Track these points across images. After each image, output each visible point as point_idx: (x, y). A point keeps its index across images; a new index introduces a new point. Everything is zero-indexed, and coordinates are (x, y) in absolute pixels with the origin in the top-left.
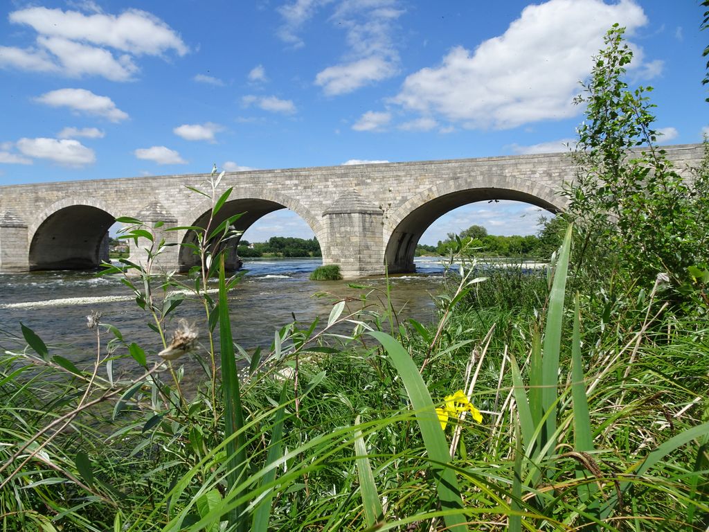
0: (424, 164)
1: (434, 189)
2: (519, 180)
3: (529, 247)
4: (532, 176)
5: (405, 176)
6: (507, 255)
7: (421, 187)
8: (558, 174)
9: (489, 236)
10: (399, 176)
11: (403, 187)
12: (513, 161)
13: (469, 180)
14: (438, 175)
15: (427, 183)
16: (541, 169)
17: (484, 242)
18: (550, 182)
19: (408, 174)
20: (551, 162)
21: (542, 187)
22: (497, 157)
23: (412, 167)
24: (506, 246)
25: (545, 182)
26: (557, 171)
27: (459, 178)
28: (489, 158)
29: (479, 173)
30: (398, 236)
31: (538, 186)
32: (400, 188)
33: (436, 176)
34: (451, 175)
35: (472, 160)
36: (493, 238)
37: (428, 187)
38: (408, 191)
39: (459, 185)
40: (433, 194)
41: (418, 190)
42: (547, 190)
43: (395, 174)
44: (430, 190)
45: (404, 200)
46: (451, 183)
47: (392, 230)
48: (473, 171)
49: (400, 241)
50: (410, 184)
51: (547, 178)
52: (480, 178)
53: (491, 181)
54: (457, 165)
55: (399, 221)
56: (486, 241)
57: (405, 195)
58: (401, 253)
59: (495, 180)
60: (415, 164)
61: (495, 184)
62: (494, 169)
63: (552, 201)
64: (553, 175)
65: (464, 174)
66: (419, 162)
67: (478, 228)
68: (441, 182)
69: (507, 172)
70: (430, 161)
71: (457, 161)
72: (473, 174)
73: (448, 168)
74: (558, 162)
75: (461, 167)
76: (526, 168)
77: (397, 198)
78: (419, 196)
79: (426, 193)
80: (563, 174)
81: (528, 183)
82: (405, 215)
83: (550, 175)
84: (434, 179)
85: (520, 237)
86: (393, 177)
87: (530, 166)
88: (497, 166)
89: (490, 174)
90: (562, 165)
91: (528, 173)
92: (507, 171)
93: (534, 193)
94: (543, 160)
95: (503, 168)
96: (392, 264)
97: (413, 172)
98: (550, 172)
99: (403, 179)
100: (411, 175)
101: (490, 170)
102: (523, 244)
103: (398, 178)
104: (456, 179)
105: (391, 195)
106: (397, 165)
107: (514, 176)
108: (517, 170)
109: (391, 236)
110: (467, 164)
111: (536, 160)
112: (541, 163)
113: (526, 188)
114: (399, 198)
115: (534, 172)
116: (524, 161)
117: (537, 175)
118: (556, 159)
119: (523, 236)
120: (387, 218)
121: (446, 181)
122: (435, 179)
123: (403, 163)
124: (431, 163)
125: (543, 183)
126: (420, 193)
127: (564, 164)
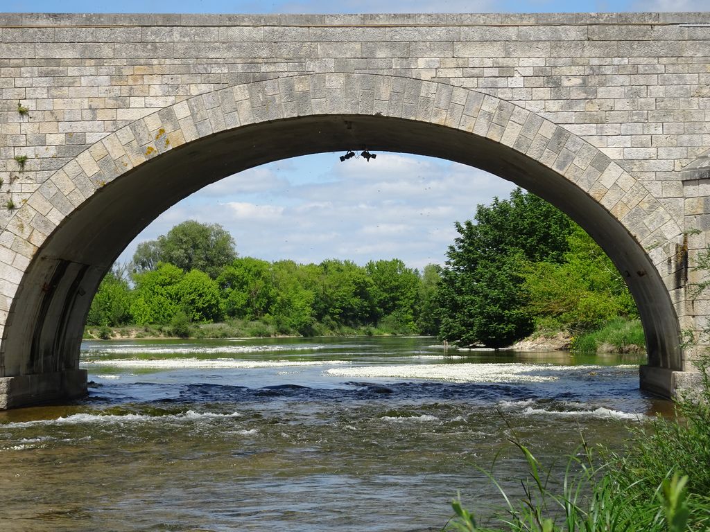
0: (145, 23)
1: (182, 111)
2: (460, 95)
3: (382, 304)
4: (501, 82)
5: (79, 62)
6: (306, 332)
7: (136, 102)
8: (578, 81)
9: (240, 264)
10: (57, 62)
11: (74, 102)
12: (440, 33)
13: (299, 87)
14: (194, 66)
15: (156, 90)
16: (528, 62)
17: (223, 285)
18: (554, 106)
19: (89, 56)
20: (557, 43)
21: (533, 121)
22: (389, 16)
23: (103, 34)
24: (302, 299)
25: (541, 102)
26: (575, 70)
27: (264, 78)
28: (365, 17)
29: (331, 64)
30: (46, 270)
31: (520, 115)
32: (59, 104)
33: (187, 70)
34: (240, 68)
35: (307, 21)
36: (257, 270)
37: (161, 103)
38: (87, 115)
39: (266, 104)
40: (177, 128)
41: (123, 115)
42: (548, 131)
43: (42, 53)
44: (167, 114)
45: (75, 146)
46: (240, 93)
47: (31, 251)
48: (313, 57)
49: (49, 291)
50: (94, 92)
51: (545, 93)
52: (336, 82)
53: (370, 93)
54: (258, 33)
55: (56, 218)
57: (78, 128)
58: (48, 334)
59: (385, 91)
60: (113, 22)
61: (386, 102)
62: (381, 54)
63: (562, 165)
64: (565, 83)
65: (283, 67)
66: (130, 17)
68: (204, 88)
69: (423, 66)
70: (167, 17)
71: (257, 22)
72: (311, 66)
73: (229, 44)
74: (578, 44)
75: (273, 43)
76: (482, 56)
77: (51, 139)
78: (126, 135)
79: (154, 124)
80: (593, 81)
81: (489, 106)
82: (79, 199)
83: (554, 83)
84: (182, 79)
86: (35, 62)
87: (495, 51)
88: (392, 43)
89: (368, 71)
90: (592, 54)
91: (487, 72)
92: (421, 63)
93: (509, 138)
94: (533, 32)
95: (408, 51)
96: (23, 370)
97: (107, 51)
98: (556, 72)
99: (72, 71)
100: (100, 62)
101: (368, 57)
102: (361, 292)
103: (51, 68)
104: (255, 80)
105: (28, 127)
106: (50, 22)
107: (445, 82)
108: (451, 63)
109: (27, 272)
110: (292, 32)
111: (512, 32)
112: (525, 41)
113: (483, 121)
114: (56, 139)
115: (506, 72)
116: (475, 34)
117: (517, 81)
118: (573, 33)
120: (11, 207)
121: (224, 86)
122: (185, 78)
123: (70, 16)
124: (170, 22)
125: (535, 107)
126: (132, 124)
127: (596, 52)
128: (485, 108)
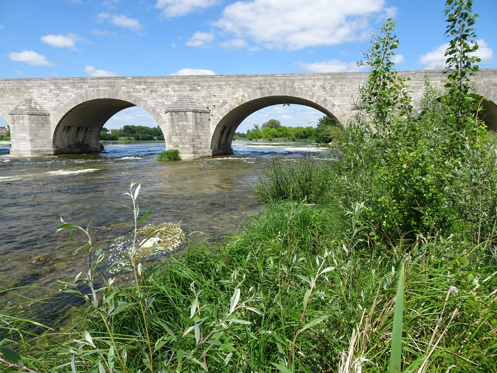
0: (239, 77)
1: (246, 95)
2: (304, 91)
3: (308, 135)
4: (313, 88)
5: (225, 85)
6: (294, 140)
7: (237, 93)
8: (330, 88)
9: (282, 127)
10: (221, 85)
11: (224, 94)
12: (300, 77)
13: (270, 90)
14: (249, 86)
15: (241, 91)
16: (319, 84)
17: (278, 131)
18: (324, 93)
19: (227, 84)
20: (325, 79)
21: (319, 97)
22: (289, 74)
23: (230, 79)
24: (293, 134)
25: (321, 93)
26: (329, 85)
27: (263, 88)
28: (284, 74)
29: (277, 85)
30: (221, 129)
31: (317, 95)
32: (222, 94)
33: (247, 86)
34: (258, 86)
35: (272, 75)
36: (285, 128)
37: (242, 94)
38: (227, 96)
39: (264, 93)
40: (245, 99)
41: (234, 96)
42: (322, 99)
43: (218, 83)
44: (243, 96)
45: (225, 103)
46: (258, 91)
47: (216, 124)
48: (273, 83)
49: (222, 133)
50: (229, 91)
51: (322, 90)
52: (278, 89)
53: (285, 91)
54: (262, 78)
55: (221, 118)
56: (280, 130)
57: (225, 99)
58: (223, 141)
59: (288, 91)
60: (232, 76)
61: (288, 93)
62: (287, 82)
63: (325, 106)
64: (327, 88)
65: (267, 86)
66: (236, 75)
67: (275, 121)
68: (251, 90)
69: (296, 85)
70: (243, 75)
71: (262, 76)
72: (273, 85)
73: (256, 81)
74: (330, 79)
75: (265, 80)
76: (309, 82)
77: (220, 101)
78: (235, 100)
79: (240, 98)
80: (333, 88)
81: (310, 93)
82: (226, 114)
83: (324, 88)
85: (302, 128)
86: (217, 85)
87: (311, 81)
88: (290, 80)
89: (284, 86)
90: (333, 82)
91: (310, 86)
92: (296, 84)
93: (314, 101)
94: (320, 77)
95: (293, 82)
96: (217, 148)
97: (231, 83)
98: (325, 86)
99: (224, 87)
100: (230, 85)
101: (285, 83)
102: (304, 132)
103: (220, 86)
104: (261, 88)
105: (215, 99)
106: (220, 77)
107: (301, 88)
108: (302, 84)
109: (216, 129)
110: (269, 78)
111: (315, 77)
112: (318, 79)
113: (308, 97)
114: (221, 101)
115: (314, 86)
116: (307, 78)
117: (316, 88)
118: (329, 77)
119: (305, 127)
120: (212, 115)
121: (255, 90)
122: (247, 88)
123: (224, 75)
124: (244, 76)
125: (320, 94)
126: (236, 98)
127: (334, 81)
128: (309, 94)
